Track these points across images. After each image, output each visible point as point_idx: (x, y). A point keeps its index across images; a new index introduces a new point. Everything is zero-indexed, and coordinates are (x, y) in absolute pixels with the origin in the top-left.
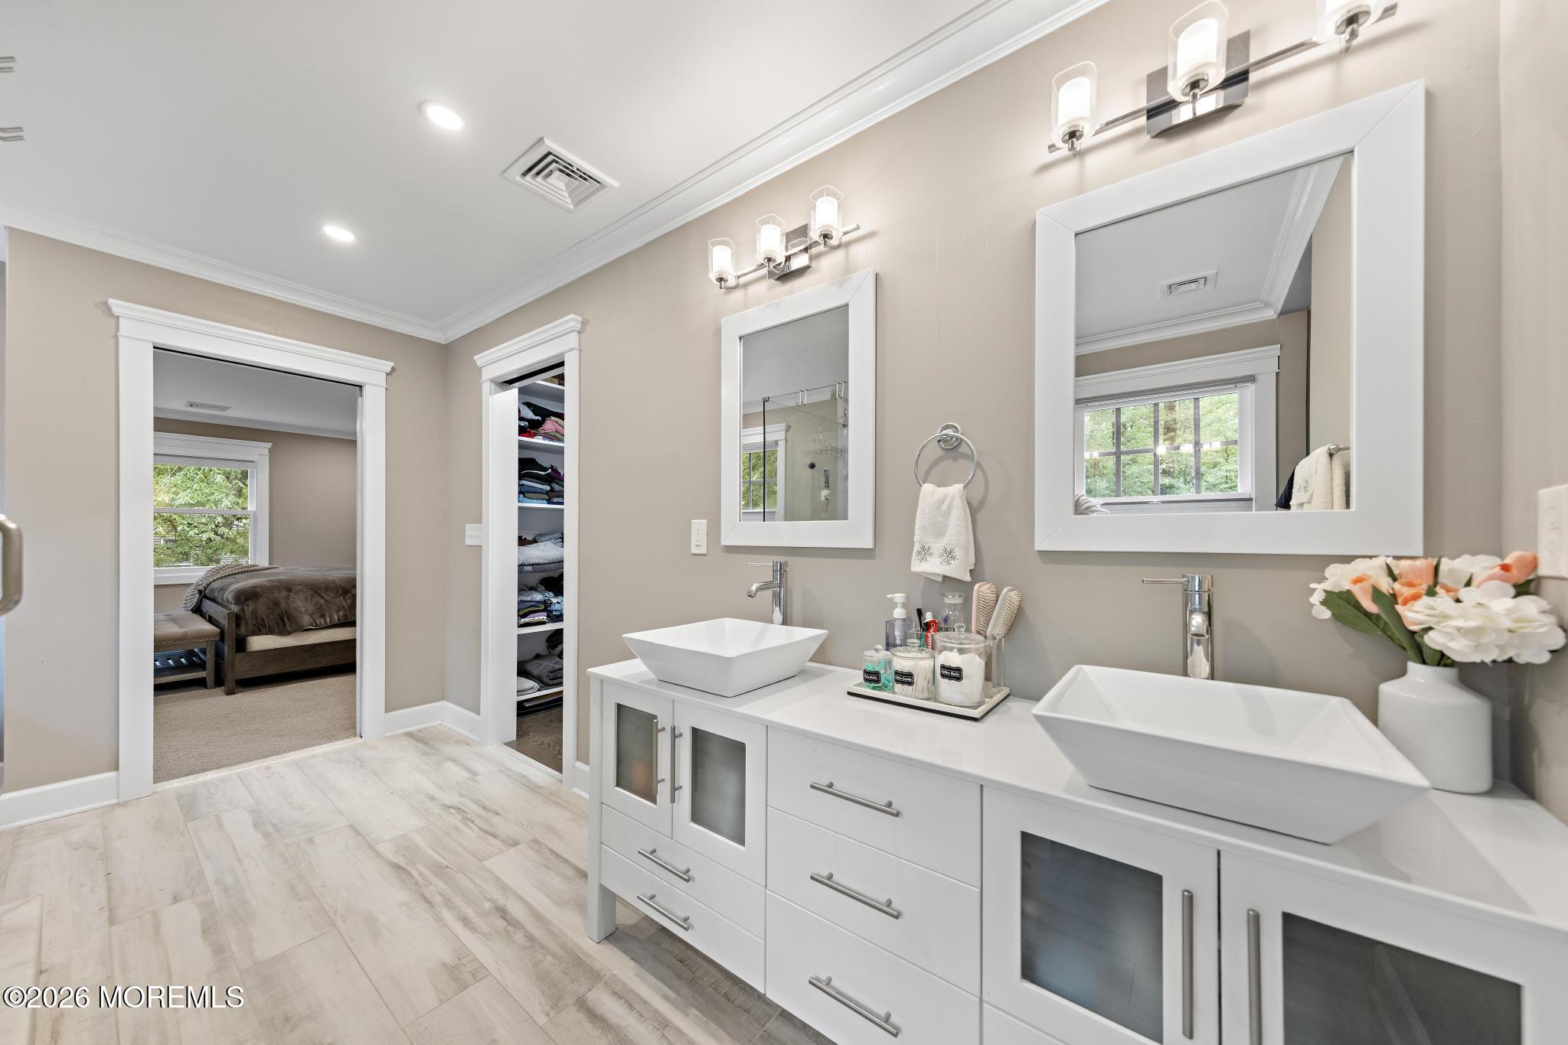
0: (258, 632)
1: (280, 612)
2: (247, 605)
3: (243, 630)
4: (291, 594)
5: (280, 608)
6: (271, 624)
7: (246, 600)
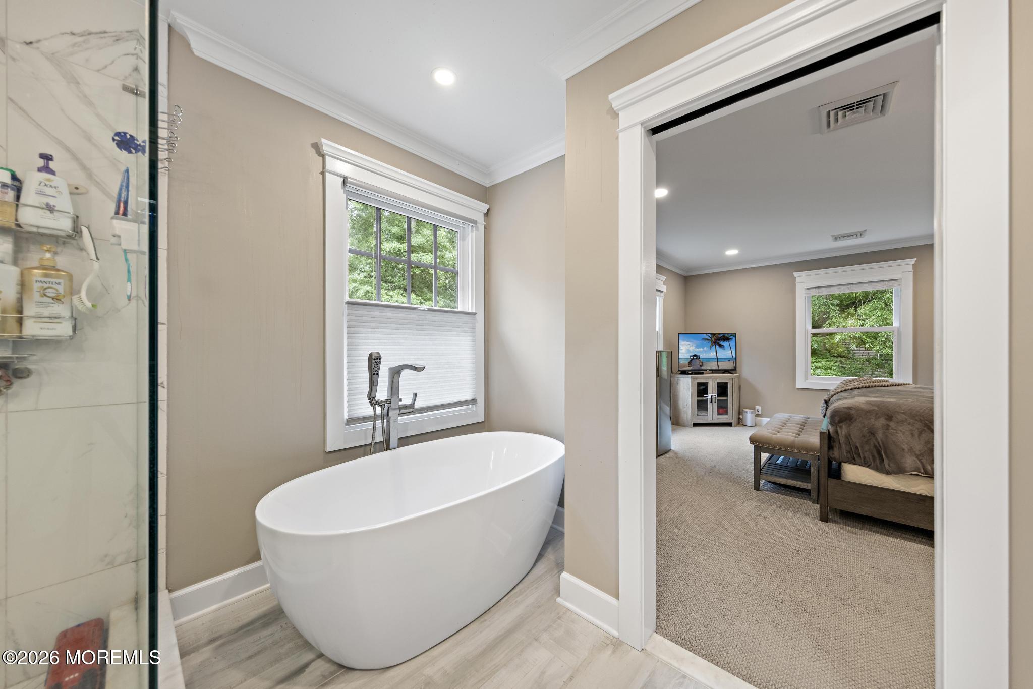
0: (853, 461)
1: (877, 444)
2: (841, 427)
3: (836, 453)
4: (892, 424)
5: (876, 439)
6: (866, 456)
7: (840, 422)
